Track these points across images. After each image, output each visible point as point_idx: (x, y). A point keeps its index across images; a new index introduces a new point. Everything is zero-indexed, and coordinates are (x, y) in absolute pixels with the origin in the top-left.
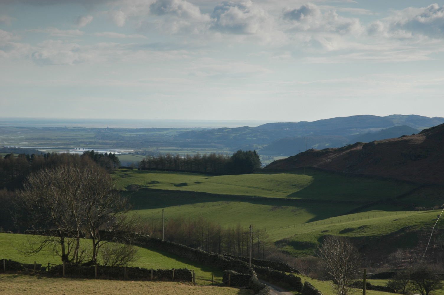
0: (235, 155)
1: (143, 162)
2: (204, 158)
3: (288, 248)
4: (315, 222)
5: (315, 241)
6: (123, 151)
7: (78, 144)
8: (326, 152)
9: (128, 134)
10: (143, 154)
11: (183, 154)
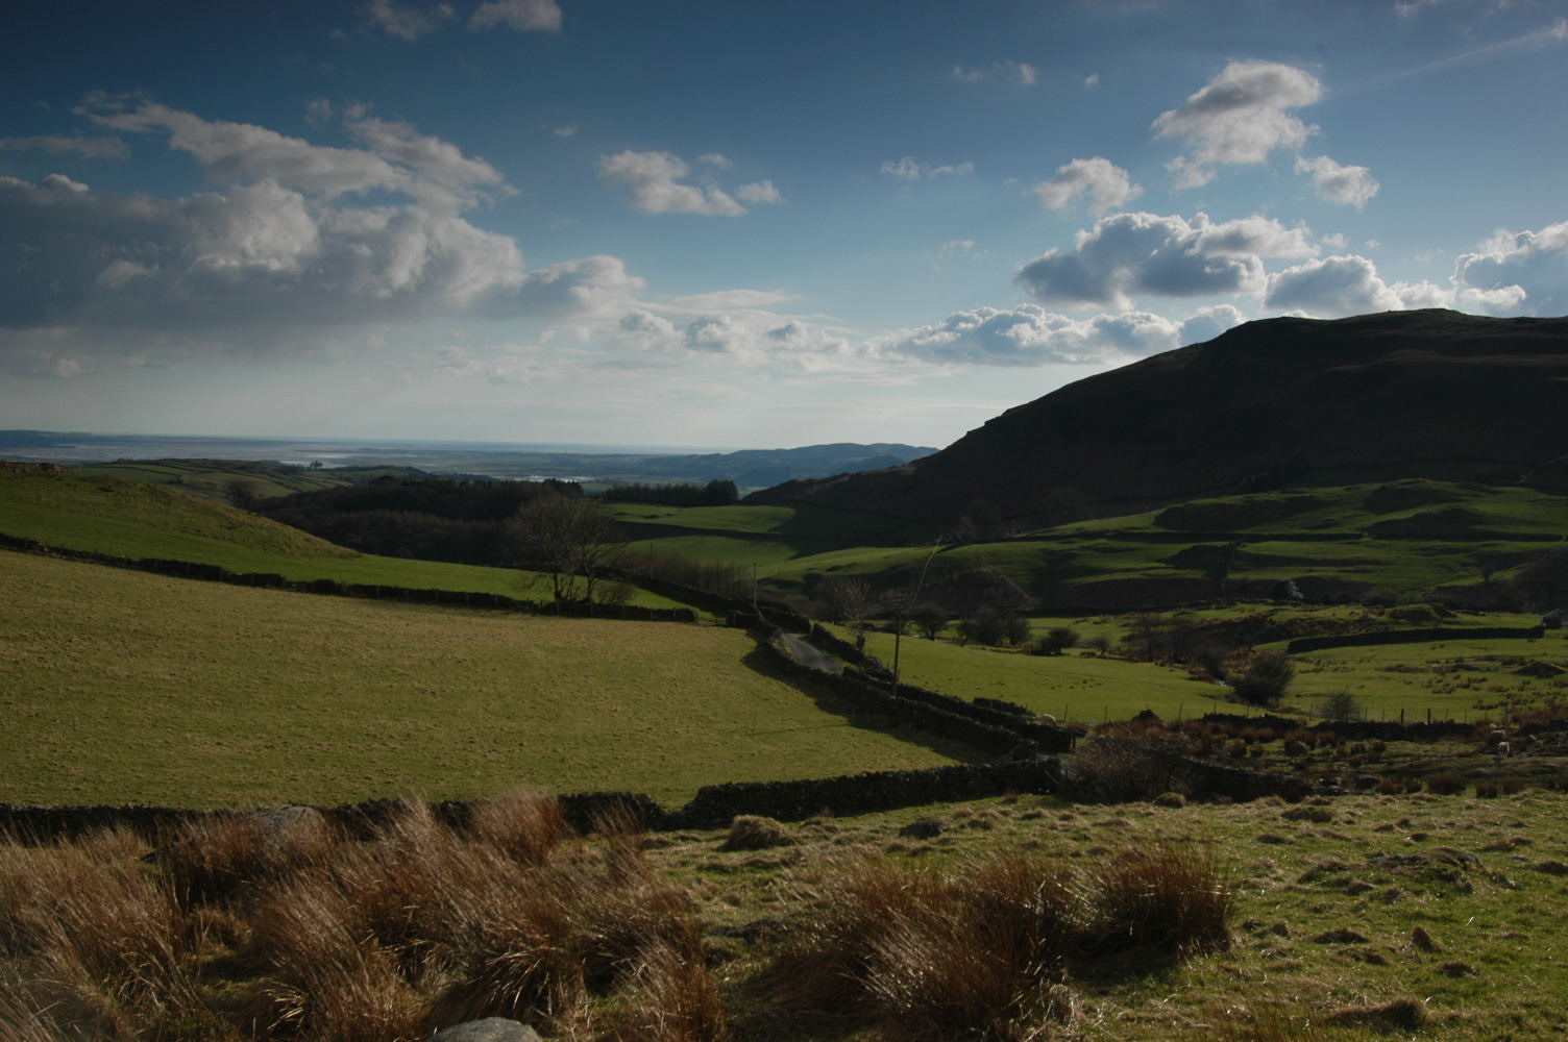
0: (710, 486)
1: (609, 491)
2: (676, 487)
3: (771, 587)
4: (799, 560)
5: (800, 580)
6: (583, 479)
7: (534, 471)
8: (810, 483)
9: (587, 461)
10: (605, 482)
11: (652, 483)
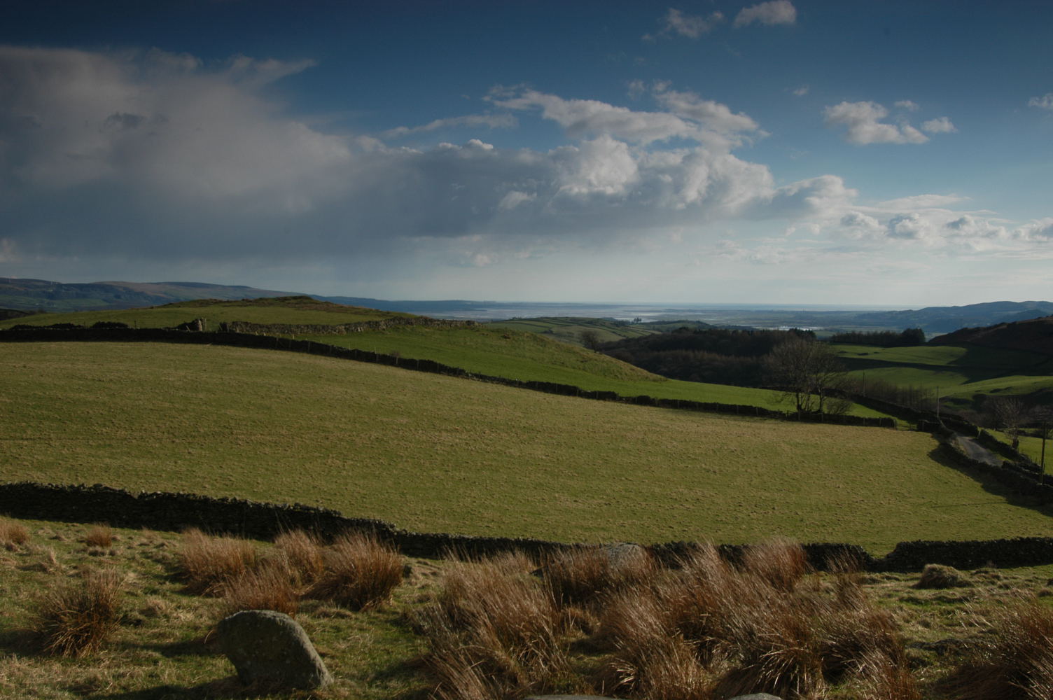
0: (905, 332)
1: (834, 337)
2: (881, 333)
3: (949, 404)
4: (969, 384)
5: (970, 399)
6: (815, 328)
7: (782, 323)
8: (977, 330)
9: (818, 316)
10: (831, 331)
11: (864, 330)
